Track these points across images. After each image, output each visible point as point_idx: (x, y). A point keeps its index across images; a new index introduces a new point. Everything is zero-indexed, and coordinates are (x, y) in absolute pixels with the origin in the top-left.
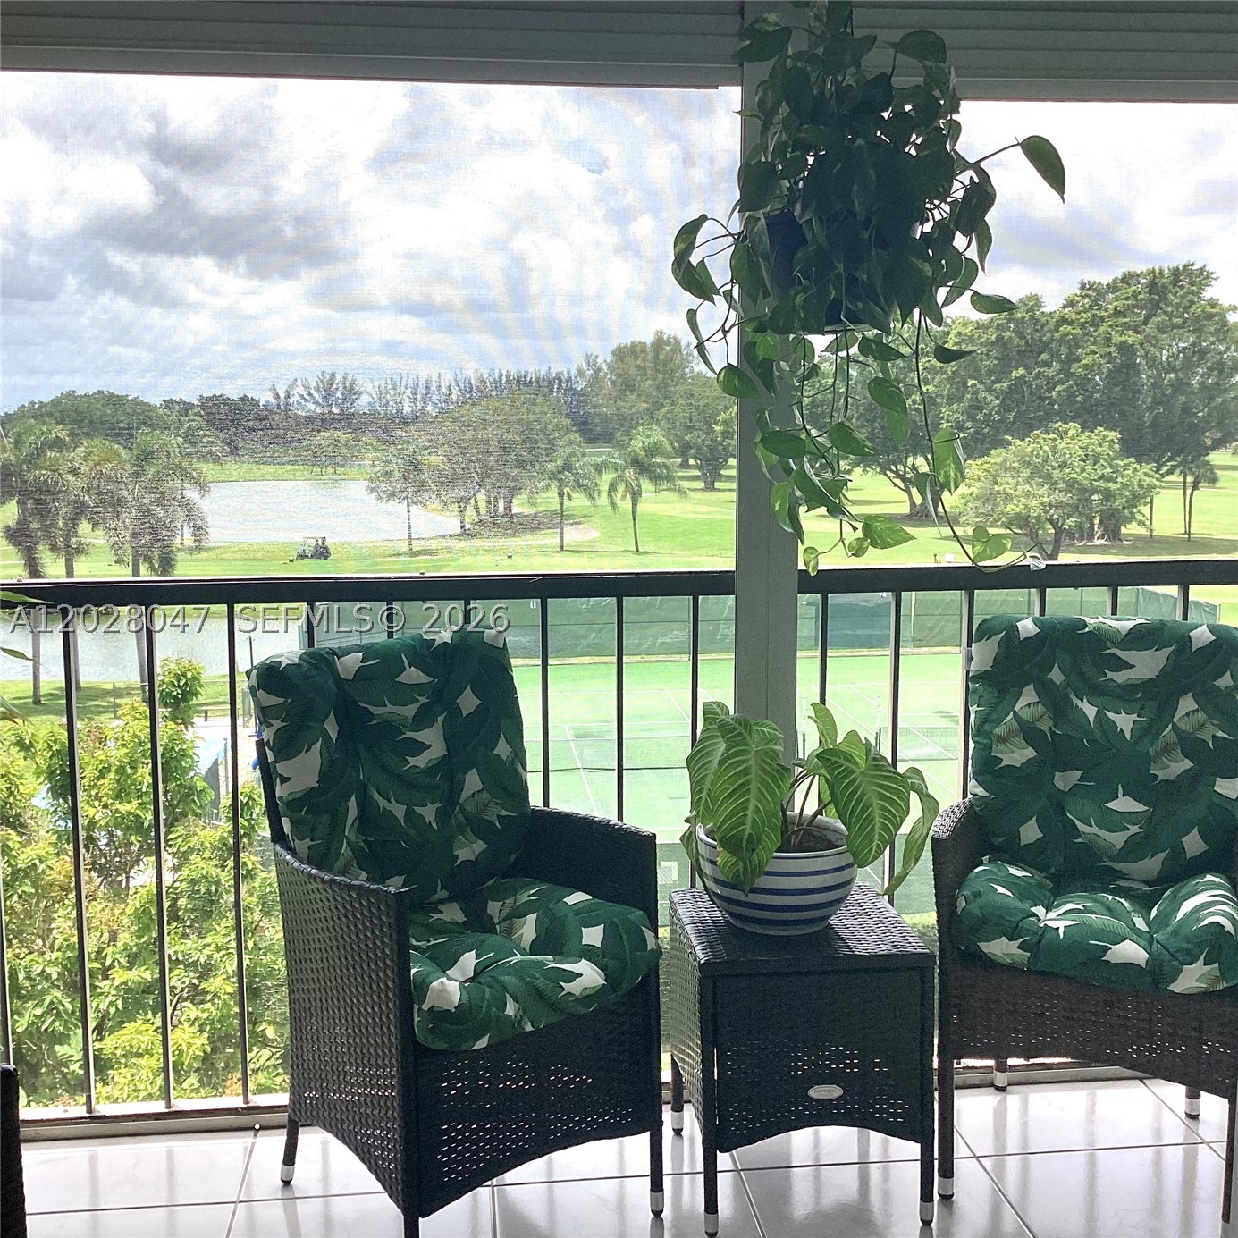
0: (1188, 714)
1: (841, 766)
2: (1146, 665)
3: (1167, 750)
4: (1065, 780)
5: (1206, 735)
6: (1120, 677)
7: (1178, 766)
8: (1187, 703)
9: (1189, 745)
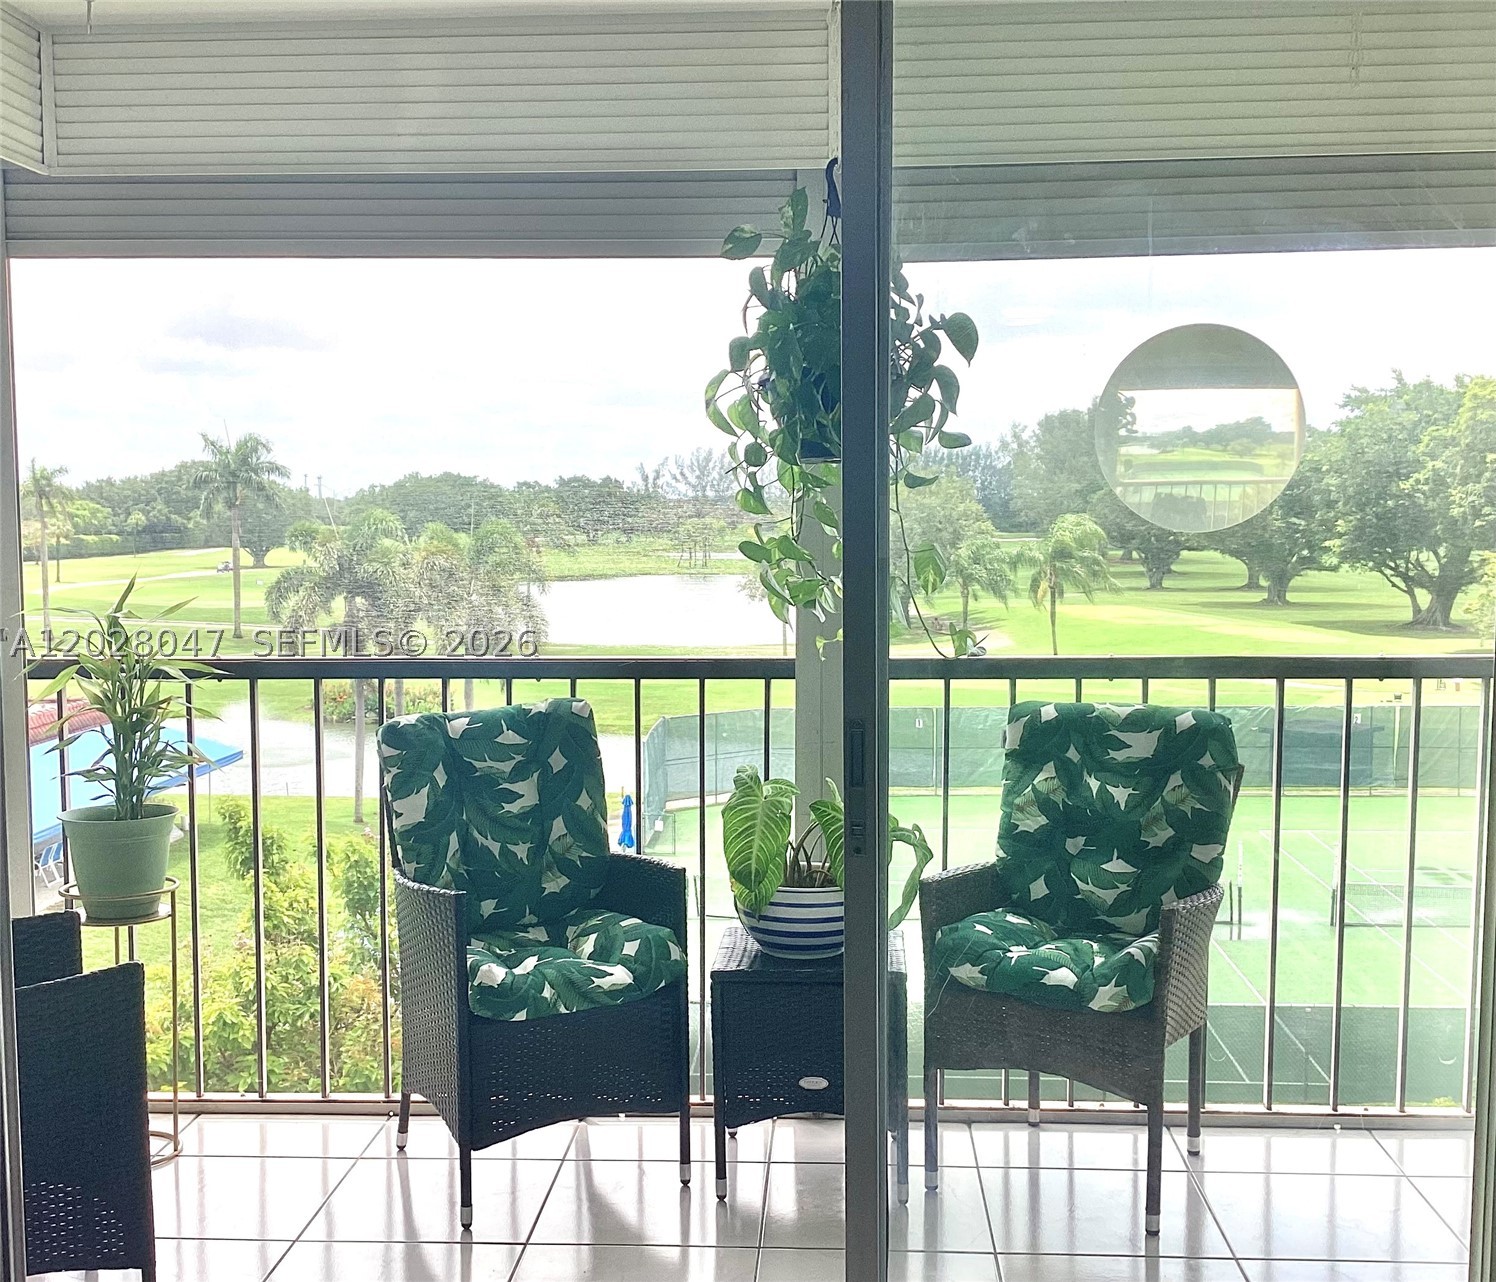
0: (1174, 789)
1: (829, 814)
2: (1142, 746)
3: (1156, 819)
4: (1074, 845)
5: (1186, 808)
6: (1120, 756)
7: (1161, 835)
8: (1176, 779)
9: (1173, 816)
